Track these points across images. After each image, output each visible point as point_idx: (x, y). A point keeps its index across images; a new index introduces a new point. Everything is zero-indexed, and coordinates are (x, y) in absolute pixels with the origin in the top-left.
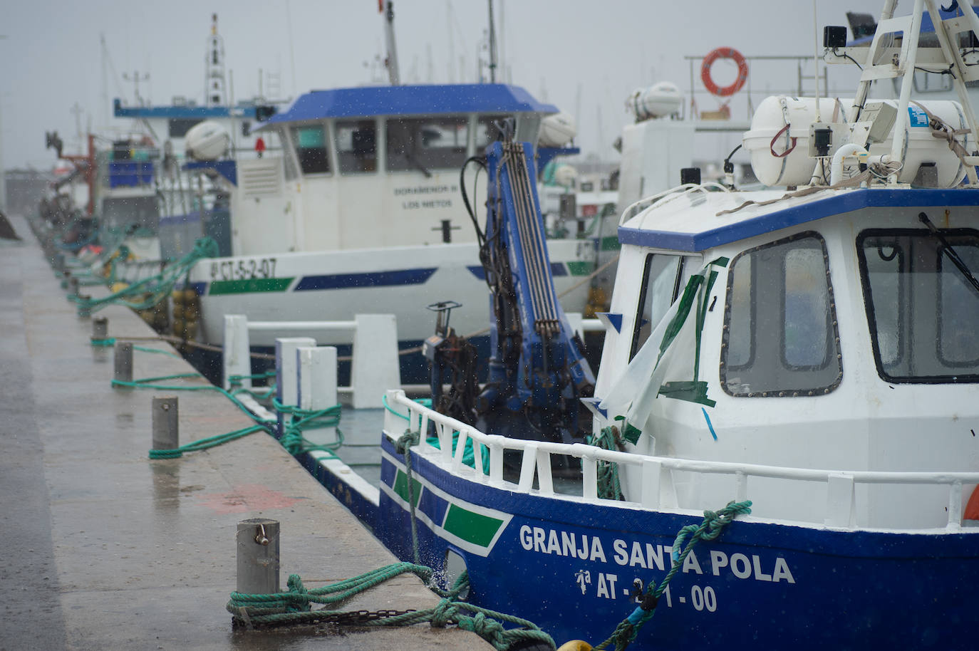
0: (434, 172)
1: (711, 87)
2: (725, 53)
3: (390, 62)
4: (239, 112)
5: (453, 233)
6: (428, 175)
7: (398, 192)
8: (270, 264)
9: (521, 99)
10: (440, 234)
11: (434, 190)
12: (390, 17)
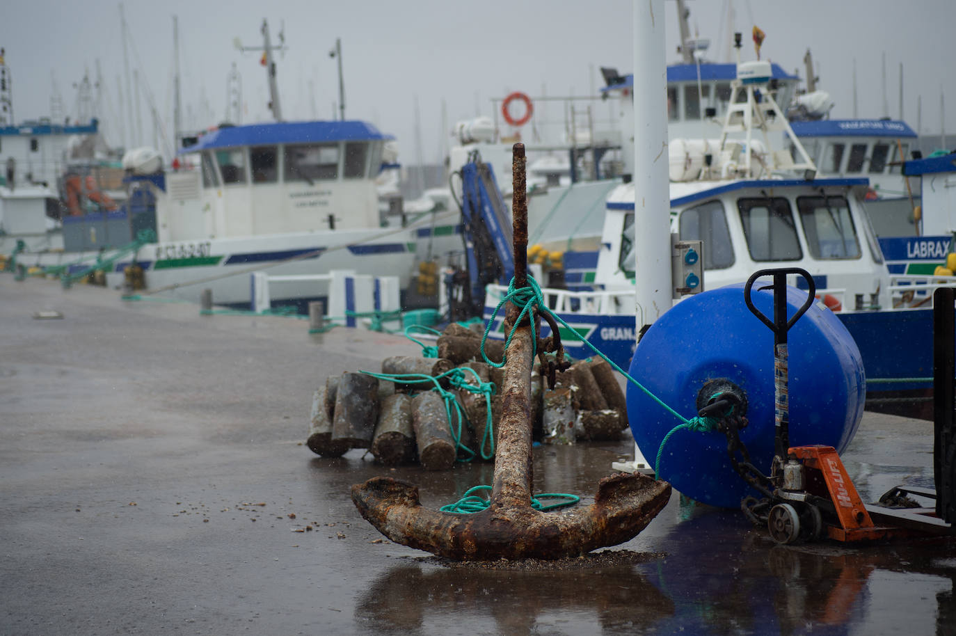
0: (316, 182)
1: (509, 119)
2: (518, 96)
3: (273, 106)
4: (28, 130)
5: (337, 224)
6: (311, 183)
7: (292, 196)
8: (206, 247)
9: (373, 131)
10: (327, 224)
11: (317, 194)
12: (272, 71)
